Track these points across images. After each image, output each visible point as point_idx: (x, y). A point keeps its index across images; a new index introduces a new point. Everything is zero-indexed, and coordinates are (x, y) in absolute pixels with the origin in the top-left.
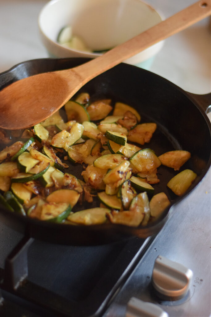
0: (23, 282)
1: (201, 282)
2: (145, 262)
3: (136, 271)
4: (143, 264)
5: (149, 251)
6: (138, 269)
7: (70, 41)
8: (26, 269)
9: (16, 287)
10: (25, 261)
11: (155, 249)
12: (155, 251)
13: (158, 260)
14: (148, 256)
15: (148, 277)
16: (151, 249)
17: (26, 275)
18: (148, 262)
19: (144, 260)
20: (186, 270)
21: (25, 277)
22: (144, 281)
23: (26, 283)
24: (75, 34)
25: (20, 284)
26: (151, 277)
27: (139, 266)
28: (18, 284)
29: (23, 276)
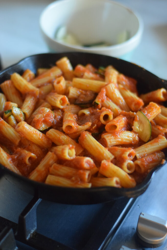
0: (33, 234)
2: (130, 216)
3: (124, 224)
4: (129, 218)
5: (134, 208)
6: (125, 222)
7: (65, 38)
8: (35, 224)
9: (27, 239)
10: (35, 217)
11: (138, 205)
12: (138, 207)
13: (142, 216)
15: (133, 229)
16: (135, 205)
17: (36, 228)
18: (133, 216)
20: (165, 223)
21: (35, 230)
22: (130, 232)
23: (36, 234)
24: (69, 32)
25: (31, 236)
26: (136, 229)
27: (126, 220)
28: (29, 236)
29: (33, 229)
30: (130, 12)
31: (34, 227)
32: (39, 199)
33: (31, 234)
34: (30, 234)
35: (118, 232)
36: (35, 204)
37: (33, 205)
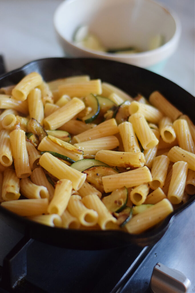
0: (21, 281)
2: (144, 267)
3: (135, 276)
4: (142, 268)
5: (149, 256)
6: (137, 274)
7: (85, 40)
8: (25, 269)
9: (14, 287)
11: (156, 254)
12: (155, 256)
13: (157, 267)
14: (148, 261)
15: (146, 283)
16: (151, 254)
18: (147, 267)
19: (143, 265)
20: (184, 279)
21: (24, 276)
22: (142, 287)
23: (24, 282)
24: (92, 33)
25: (18, 284)
26: (149, 283)
27: (138, 271)
29: (21, 275)
30: (167, 12)
31: (24, 274)
32: (31, 239)
33: (19, 281)
34: (17, 282)
35: (127, 286)
36: (25, 246)
37: (23, 246)
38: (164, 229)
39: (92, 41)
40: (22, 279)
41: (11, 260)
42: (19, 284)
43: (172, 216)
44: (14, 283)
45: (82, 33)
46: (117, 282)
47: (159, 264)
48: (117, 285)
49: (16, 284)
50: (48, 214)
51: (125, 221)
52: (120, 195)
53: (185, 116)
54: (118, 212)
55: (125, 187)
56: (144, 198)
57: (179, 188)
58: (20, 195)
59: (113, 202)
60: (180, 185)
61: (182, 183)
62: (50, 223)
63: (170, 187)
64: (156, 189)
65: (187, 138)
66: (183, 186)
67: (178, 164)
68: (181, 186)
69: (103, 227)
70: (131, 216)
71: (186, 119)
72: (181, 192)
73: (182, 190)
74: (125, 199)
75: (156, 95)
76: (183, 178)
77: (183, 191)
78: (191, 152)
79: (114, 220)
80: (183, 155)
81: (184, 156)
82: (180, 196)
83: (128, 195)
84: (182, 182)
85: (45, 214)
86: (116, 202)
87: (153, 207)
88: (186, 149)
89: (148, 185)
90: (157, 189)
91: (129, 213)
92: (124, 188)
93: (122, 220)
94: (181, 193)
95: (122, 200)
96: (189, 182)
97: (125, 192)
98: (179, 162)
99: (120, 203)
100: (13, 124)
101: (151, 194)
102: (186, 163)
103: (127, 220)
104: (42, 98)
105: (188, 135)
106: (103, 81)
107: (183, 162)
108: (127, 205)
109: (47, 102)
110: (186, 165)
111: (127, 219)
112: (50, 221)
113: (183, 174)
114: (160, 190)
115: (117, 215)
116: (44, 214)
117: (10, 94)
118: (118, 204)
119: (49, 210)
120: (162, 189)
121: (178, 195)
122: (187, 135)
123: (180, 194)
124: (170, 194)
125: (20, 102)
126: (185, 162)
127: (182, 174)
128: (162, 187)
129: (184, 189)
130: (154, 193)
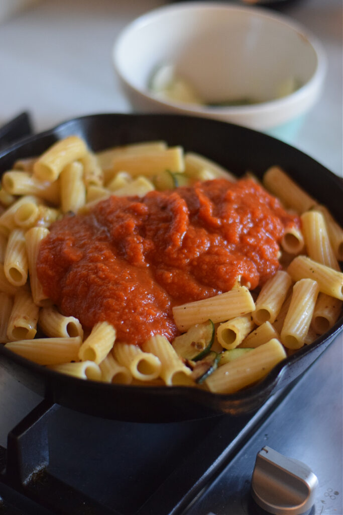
0: (38, 474)
1: (336, 496)
4: (242, 458)
5: (256, 439)
6: (232, 467)
7: (170, 87)
8: (46, 454)
9: (25, 483)
11: (266, 435)
12: (265, 438)
13: (263, 453)
15: (248, 482)
16: (260, 435)
17: (46, 463)
18: (250, 456)
19: (244, 454)
20: (307, 473)
21: (43, 466)
23: (43, 474)
24: (181, 75)
25: (32, 478)
27: (235, 463)
28: (29, 478)
29: (39, 465)
30: (305, 40)
31: (43, 462)
32: (54, 405)
33: (34, 473)
34: (31, 475)
38: (270, 387)
39: (180, 88)
40: (40, 471)
41: (19, 437)
42: (35, 478)
43: (283, 366)
44: (27, 476)
45: (164, 75)
46: (198, 479)
47: (267, 448)
48: (197, 483)
49: (29, 479)
50: (81, 361)
51: (206, 372)
52: (201, 335)
53: (321, 207)
54: (196, 360)
55: (210, 320)
56: (240, 337)
57: (299, 322)
58: (35, 331)
59: (189, 344)
60: (303, 317)
61: (306, 314)
62: (82, 375)
63: (286, 320)
64: (261, 325)
65: (321, 243)
66: (307, 319)
67: (302, 284)
68: (304, 319)
69: (169, 382)
70: (215, 366)
71: (323, 212)
72: (304, 327)
73: (305, 325)
74: (209, 340)
75: (274, 174)
76: (308, 306)
77: (307, 327)
78: (327, 265)
79: (187, 370)
80: (311, 269)
81: (313, 272)
82: (302, 335)
83: (214, 333)
84: (307, 312)
85: (75, 360)
86: (193, 344)
87: (252, 351)
88: (318, 260)
89: (250, 318)
90: (265, 324)
91: (214, 361)
92: (208, 322)
93: (199, 371)
94: (303, 330)
95: (203, 341)
96: (319, 313)
97: (210, 329)
98: (303, 280)
99: (200, 346)
100: (32, 219)
101: (255, 332)
102: (315, 283)
103: (209, 372)
104: (84, 178)
105: (323, 238)
106: (187, 150)
107: (309, 280)
108: (211, 349)
109: (92, 183)
110: (315, 285)
111: (209, 370)
112: (80, 371)
113: (309, 299)
114: (268, 325)
115: (194, 364)
116: (73, 362)
117: (30, 171)
118: (196, 347)
119: (81, 355)
120: (272, 324)
121: (298, 333)
122: (321, 238)
123: (301, 332)
124: (285, 332)
125: (47, 184)
126: (313, 281)
127: (306, 299)
128: (273, 321)
129: (309, 324)
130: (258, 330)
